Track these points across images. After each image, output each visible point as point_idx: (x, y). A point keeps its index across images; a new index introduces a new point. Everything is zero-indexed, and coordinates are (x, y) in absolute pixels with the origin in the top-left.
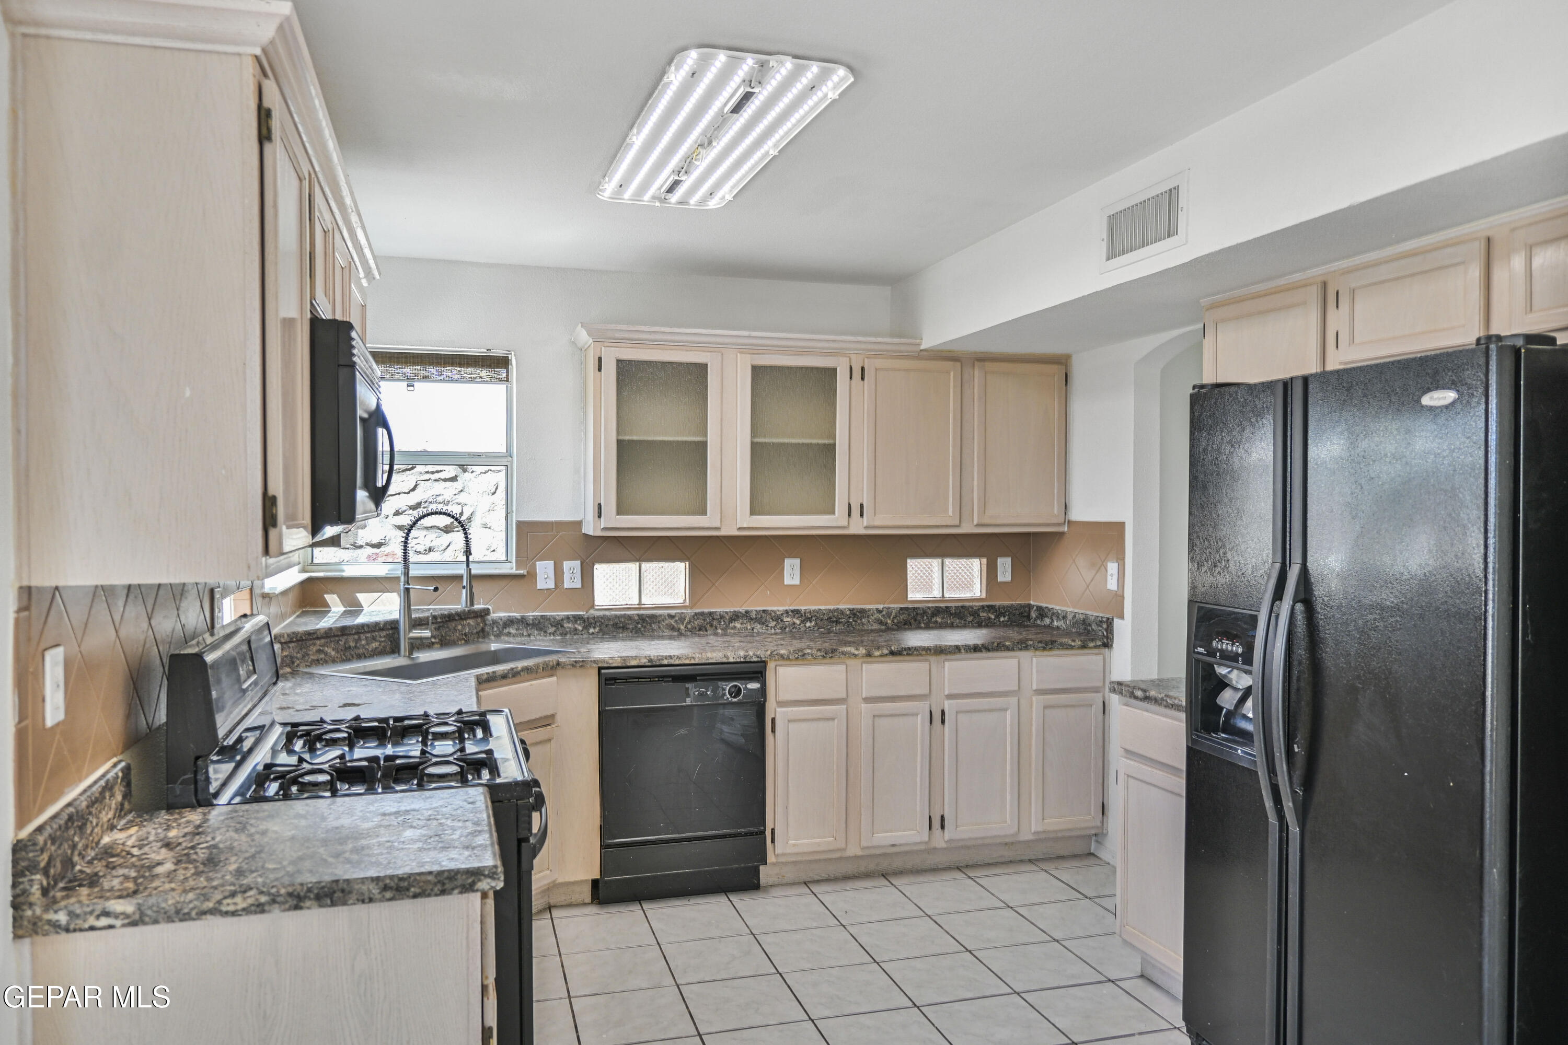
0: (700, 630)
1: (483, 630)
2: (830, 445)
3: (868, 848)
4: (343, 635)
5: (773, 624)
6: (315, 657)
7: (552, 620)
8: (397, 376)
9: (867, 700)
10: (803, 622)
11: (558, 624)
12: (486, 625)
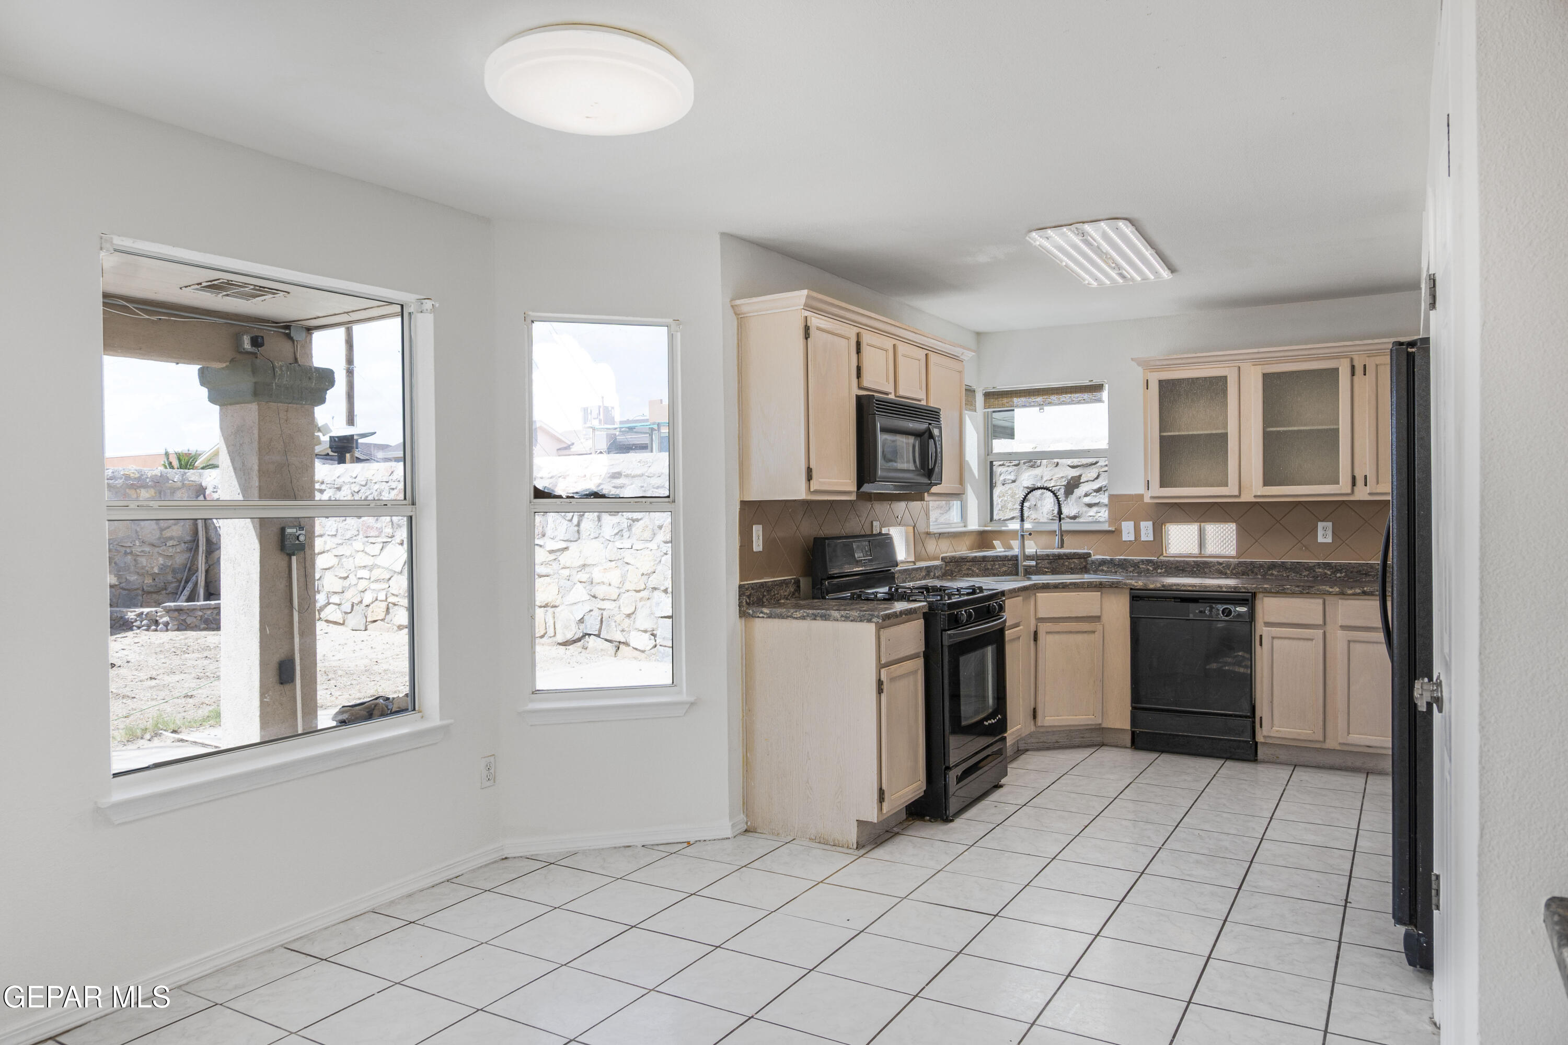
0: (1243, 575)
1: (1085, 567)
2: (1336, 429)
3: (1344, 744)
4: (983, 561)
5: (1306, 573)
6: (966, 572)
7: (1132, 562)
8: (1033, 404)
9: (1344, 628)
10: (1333, 573)
11: (1135, 565)
12: (1087, 564)
